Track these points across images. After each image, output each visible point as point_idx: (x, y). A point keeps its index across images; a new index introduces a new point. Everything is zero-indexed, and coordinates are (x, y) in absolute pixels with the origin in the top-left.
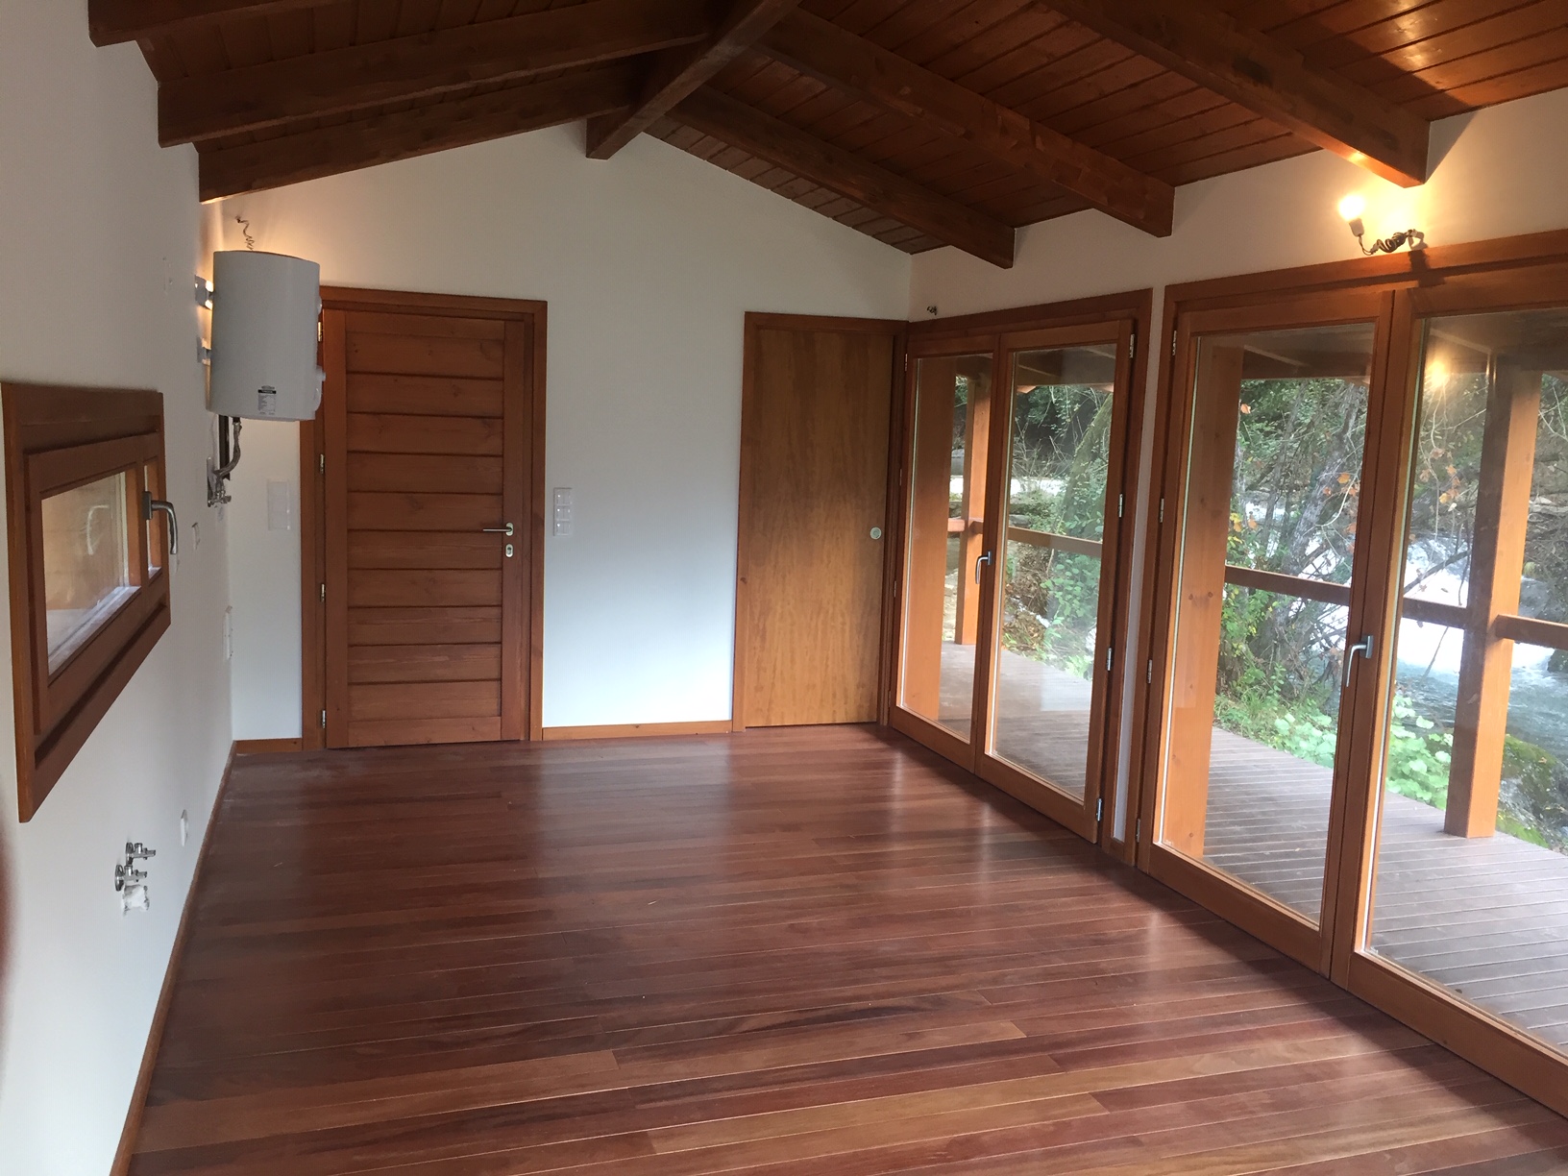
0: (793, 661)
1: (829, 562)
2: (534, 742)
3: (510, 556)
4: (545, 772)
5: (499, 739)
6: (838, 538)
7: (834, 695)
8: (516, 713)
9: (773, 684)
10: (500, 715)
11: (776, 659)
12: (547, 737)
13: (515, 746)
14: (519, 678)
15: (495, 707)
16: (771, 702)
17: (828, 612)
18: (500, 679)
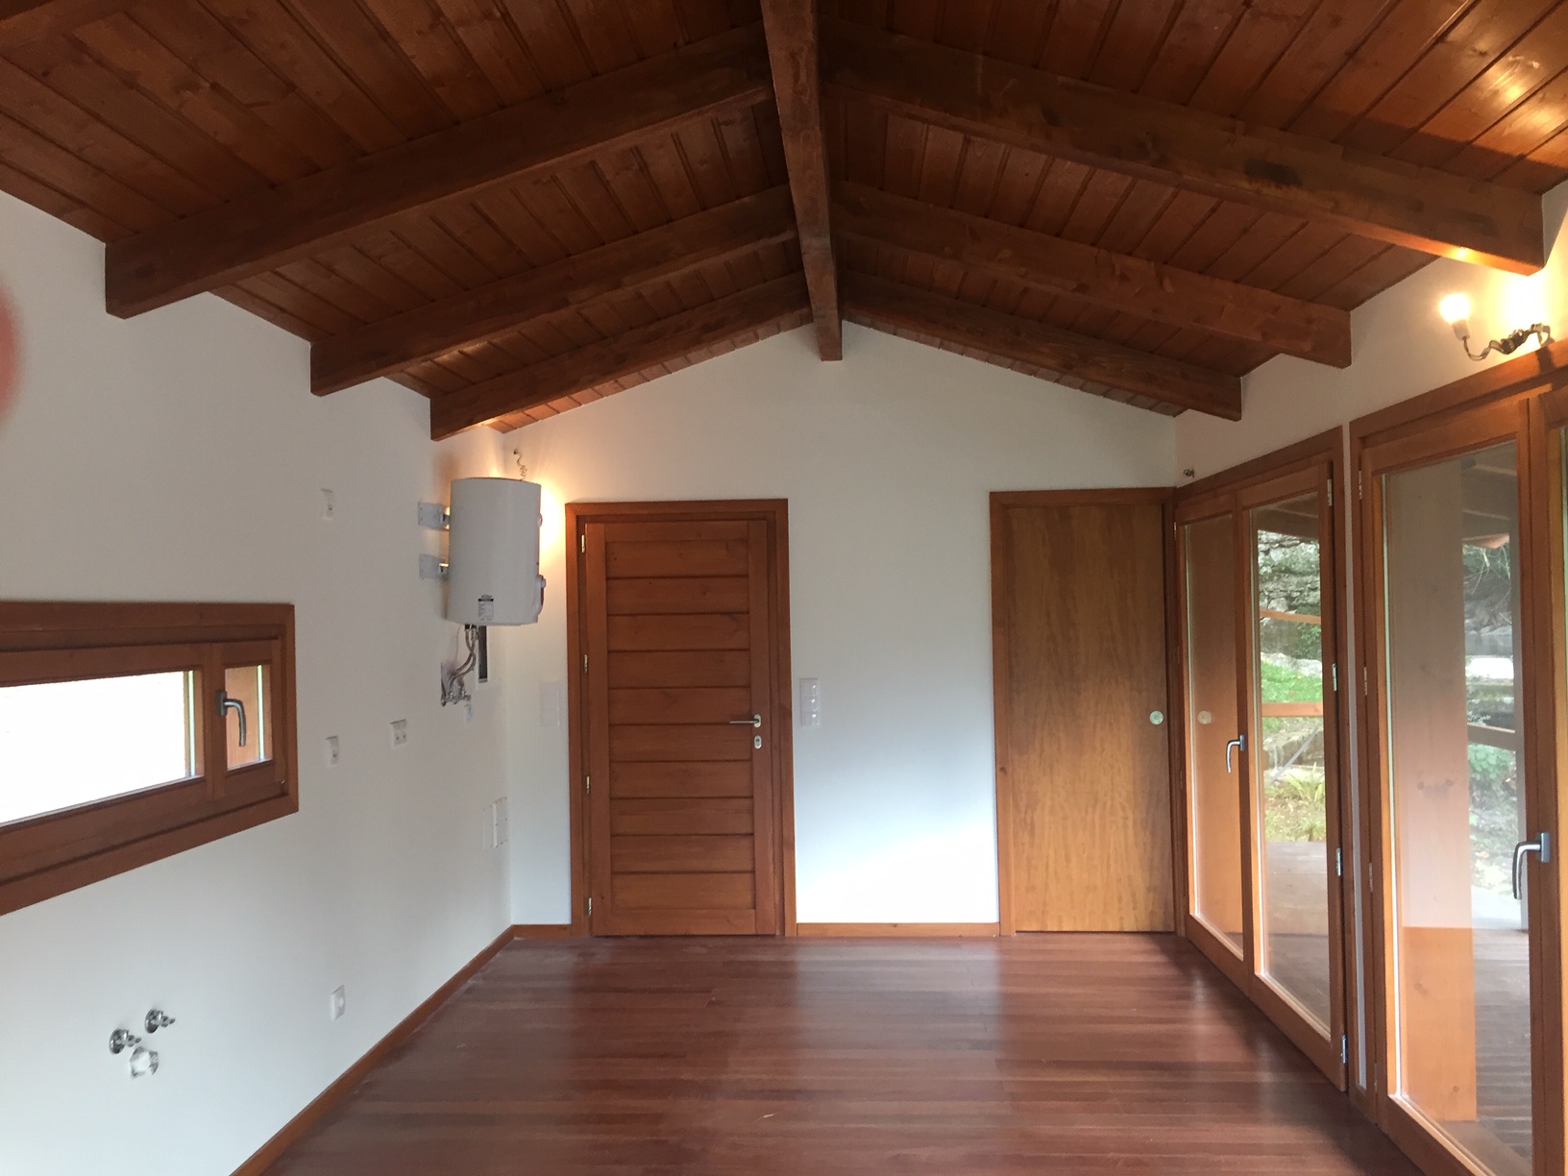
0: (1068, 859)
1: (1103, 750)
2: (789, 938)
3: (759, 747)
4: (801, 968)
5: (753, 932)
6: (1111, 724)
7: (1120, 899)
8: (770, 907)
9: (1046, 884)
10: (754, 907)
11: (1047, 857)
12: (801, 933)
13: (770, 941)
14: (772, 870)
15: (749, 899)
16: (1045, 904)
17: (1105, 805)
18: (753, 872)
